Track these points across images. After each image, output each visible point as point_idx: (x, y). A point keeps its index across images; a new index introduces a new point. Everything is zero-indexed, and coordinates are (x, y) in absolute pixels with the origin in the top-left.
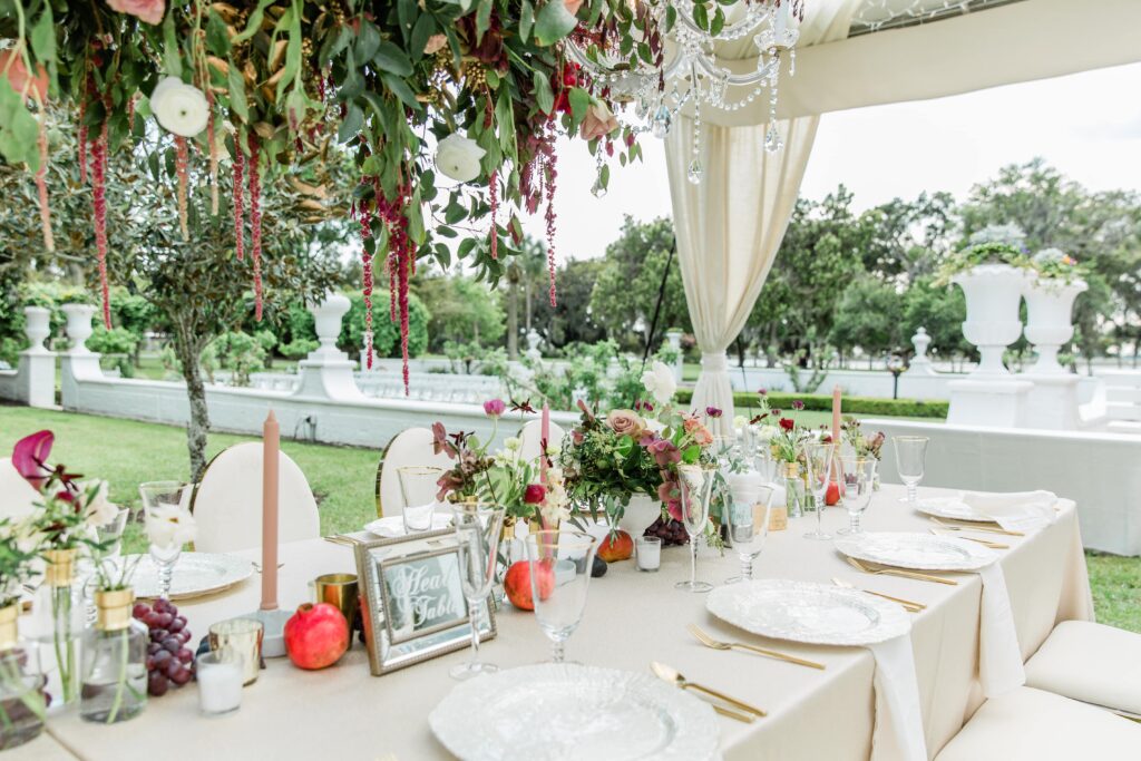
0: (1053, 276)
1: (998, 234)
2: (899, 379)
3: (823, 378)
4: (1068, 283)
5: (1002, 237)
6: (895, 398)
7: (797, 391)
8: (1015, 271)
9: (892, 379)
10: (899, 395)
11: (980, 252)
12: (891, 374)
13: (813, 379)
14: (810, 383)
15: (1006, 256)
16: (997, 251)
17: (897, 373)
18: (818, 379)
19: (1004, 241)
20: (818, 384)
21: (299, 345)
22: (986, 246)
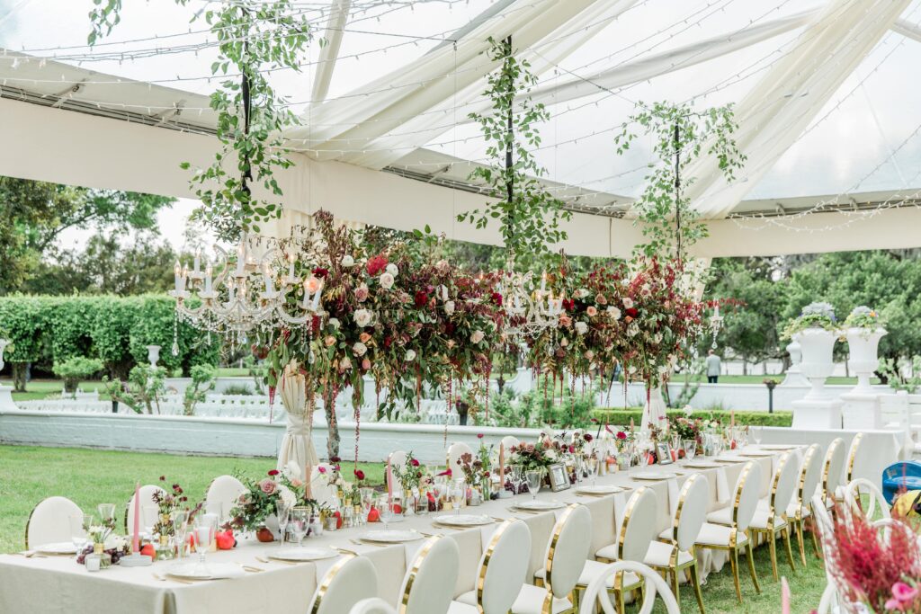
0: (863, 326)
1: (819, 308)
2: (774, 391)
3: (694, 392)
4: (873, 331)
5: (820, 311)
6: (771, 411)
7: (669, 406)
8: (827, 333)
9: (768, 391)
10: (774, 409)
11: (808, 320)
12: (765, 385)
13: (685, 392)
14: (681, 397)
15: (822, 323)
16: (817, 320)
17: (771, 386)
18: (689, 393)
19: (821, 313)
20: (690, 398)
21: (77, 364)
22: (811, 316)
